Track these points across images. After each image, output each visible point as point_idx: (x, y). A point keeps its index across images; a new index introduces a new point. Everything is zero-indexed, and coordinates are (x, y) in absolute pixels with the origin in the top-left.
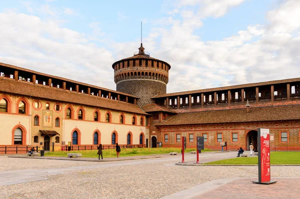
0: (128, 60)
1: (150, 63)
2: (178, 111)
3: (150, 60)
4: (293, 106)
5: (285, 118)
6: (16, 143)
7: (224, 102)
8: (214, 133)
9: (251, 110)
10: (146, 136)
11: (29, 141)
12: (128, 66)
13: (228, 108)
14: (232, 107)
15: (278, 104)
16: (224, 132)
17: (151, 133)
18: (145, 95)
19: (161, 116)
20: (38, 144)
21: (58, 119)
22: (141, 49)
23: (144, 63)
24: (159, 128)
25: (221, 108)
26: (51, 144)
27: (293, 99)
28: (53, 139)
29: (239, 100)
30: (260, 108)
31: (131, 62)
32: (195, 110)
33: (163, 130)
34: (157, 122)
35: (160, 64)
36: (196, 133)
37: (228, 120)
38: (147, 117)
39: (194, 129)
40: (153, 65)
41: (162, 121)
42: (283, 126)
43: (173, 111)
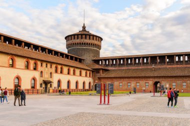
0: (74, 35)
1: (91, 37)
2: (110, 68)
3: (92, 35)
4: (178, 68)
5: (175, 75)
6: (32, 87)
7: (138, 64)
8: (134, 82)
9: (155, 70)
10: (92, 84)
11: (38, 87)
12: (78, 38)
13: (141, 68)
14: (143, 67)
15: (169, 66)
16: (141, 82)
17: (94, 82)
18: (88, 58)
19: (101, 71)
20: (42, 88)
21: (51, 73)
22: (84, 27)
23: (88, 37)
24: (100, 79)
25: (137, 68)
26: (48, 88)
27: (178, 64)
28: (49, 85)
29: (147, 63)
30: (160, 68)
31: (76, 37)
32: (121, 68)
33: (102, 80)
34: (98, 75)
35: (97, 38)
36: (124, 82)
37: (143, 75)
38: (93, 72)
39: (122, 80)
40: (93, 39)
41: (102, 74)
42: (174, 79)
43: (106, 68)
